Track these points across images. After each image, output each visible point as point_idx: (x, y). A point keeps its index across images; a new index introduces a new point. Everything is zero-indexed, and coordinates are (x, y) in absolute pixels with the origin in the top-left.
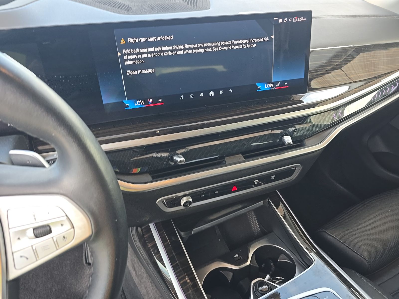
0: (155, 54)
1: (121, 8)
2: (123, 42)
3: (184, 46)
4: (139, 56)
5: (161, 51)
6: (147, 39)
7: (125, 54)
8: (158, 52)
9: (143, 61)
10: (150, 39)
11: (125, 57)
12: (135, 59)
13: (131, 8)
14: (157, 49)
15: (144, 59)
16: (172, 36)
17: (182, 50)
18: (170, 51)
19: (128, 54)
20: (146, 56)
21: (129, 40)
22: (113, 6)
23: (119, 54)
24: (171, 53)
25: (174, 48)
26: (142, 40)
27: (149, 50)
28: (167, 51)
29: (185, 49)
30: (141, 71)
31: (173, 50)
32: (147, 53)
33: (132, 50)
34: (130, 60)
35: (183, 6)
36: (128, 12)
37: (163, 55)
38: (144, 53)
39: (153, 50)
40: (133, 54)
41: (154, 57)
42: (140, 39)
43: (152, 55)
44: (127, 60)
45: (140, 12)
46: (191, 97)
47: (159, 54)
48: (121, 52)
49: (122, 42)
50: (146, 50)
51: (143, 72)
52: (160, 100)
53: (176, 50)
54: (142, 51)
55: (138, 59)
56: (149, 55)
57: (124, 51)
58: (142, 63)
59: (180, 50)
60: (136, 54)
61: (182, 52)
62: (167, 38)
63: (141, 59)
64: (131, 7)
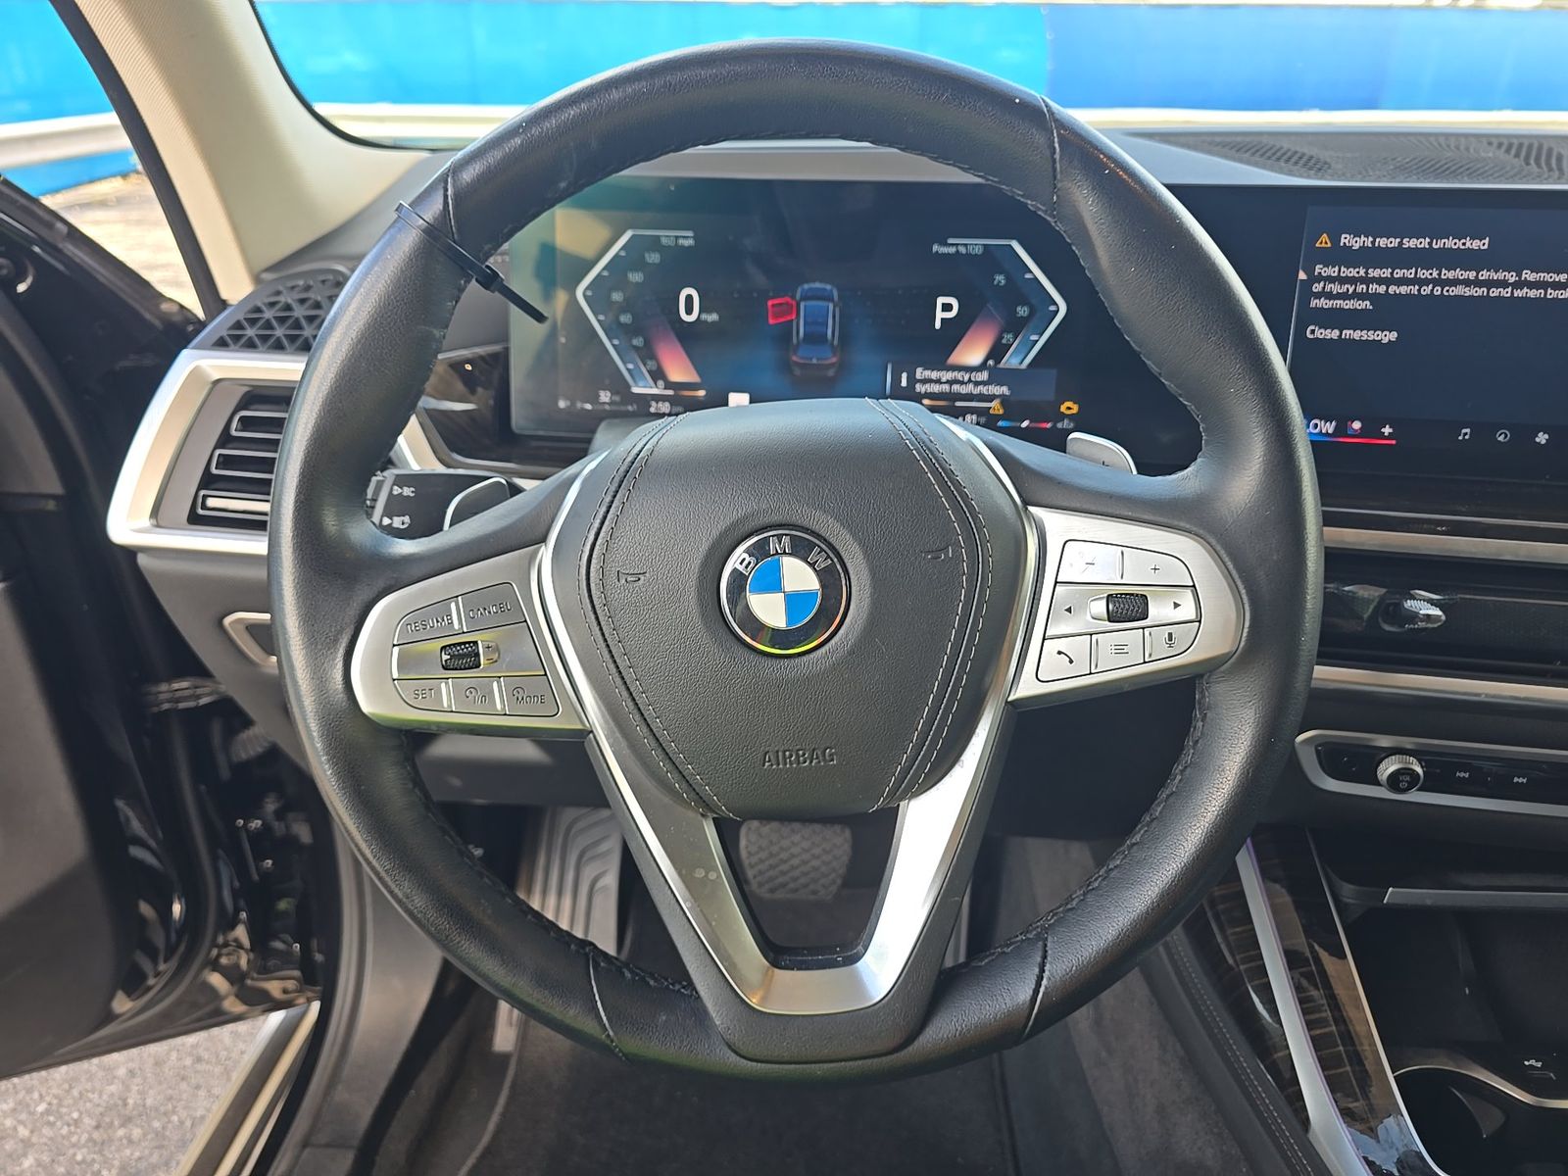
0: (1414, 289)
1: (1296, 163)
2: (1324, 241)
3: (1519, 275)
4: (1362, 288)
5: (1437, 282)
6: (1401, 243)
7: (1320, 278)
8: (1425, 282)
9: (1368, 303)
10: (1411, 243)
11: (1317, 287)
12: (1344, 296)
13: (1326, 163)
14: (1423, 274)
15: (1373, 298)
16: (1487, 241)
17: (1510, 284)
18: (1467, 283)
19: (1331, 279)
20: (1382, 289)
21: (1346, 239)
22: (1268, 154)
23: (1302, 276)
24: (1468, 292)
25: (1484, 275)
26: (1382, 242)
27: (1399, 273)
28: (1455, 282)
29: (1519, 285)
30: (1352, 332)
31: (1477, 283)
32: (1388, 282)
33: (1343, 269)
34: (1330, 296)
35: (1508, 168)
36: (1320, 174)
37: (1439, 293)
38: (1380, 281)
39: (1410, 274)
40: (1342, 281)
41: (1409, 296)
42: (1377, 240)
43: (1403, 290)
44: (1318, 296)
45: (1360, 176)
46: (1499, 439)
47: (1426, 290)
48: (1309, 271)
49: (1321, 243)
50: (1386, 273)
51: (1357, 335)
52: (1387, 430)
53: (1490, 284)
54: (1374, 273)
55: (1356, 296)
56: (1392, 289)
57: (1318, 269)
58: (1365, 310)
59: (1504, 284)
60: (1352, 281)
61: (1506, 293)
62: (1468, 244)
63: (1362, 297)
64: (1328, 160)
